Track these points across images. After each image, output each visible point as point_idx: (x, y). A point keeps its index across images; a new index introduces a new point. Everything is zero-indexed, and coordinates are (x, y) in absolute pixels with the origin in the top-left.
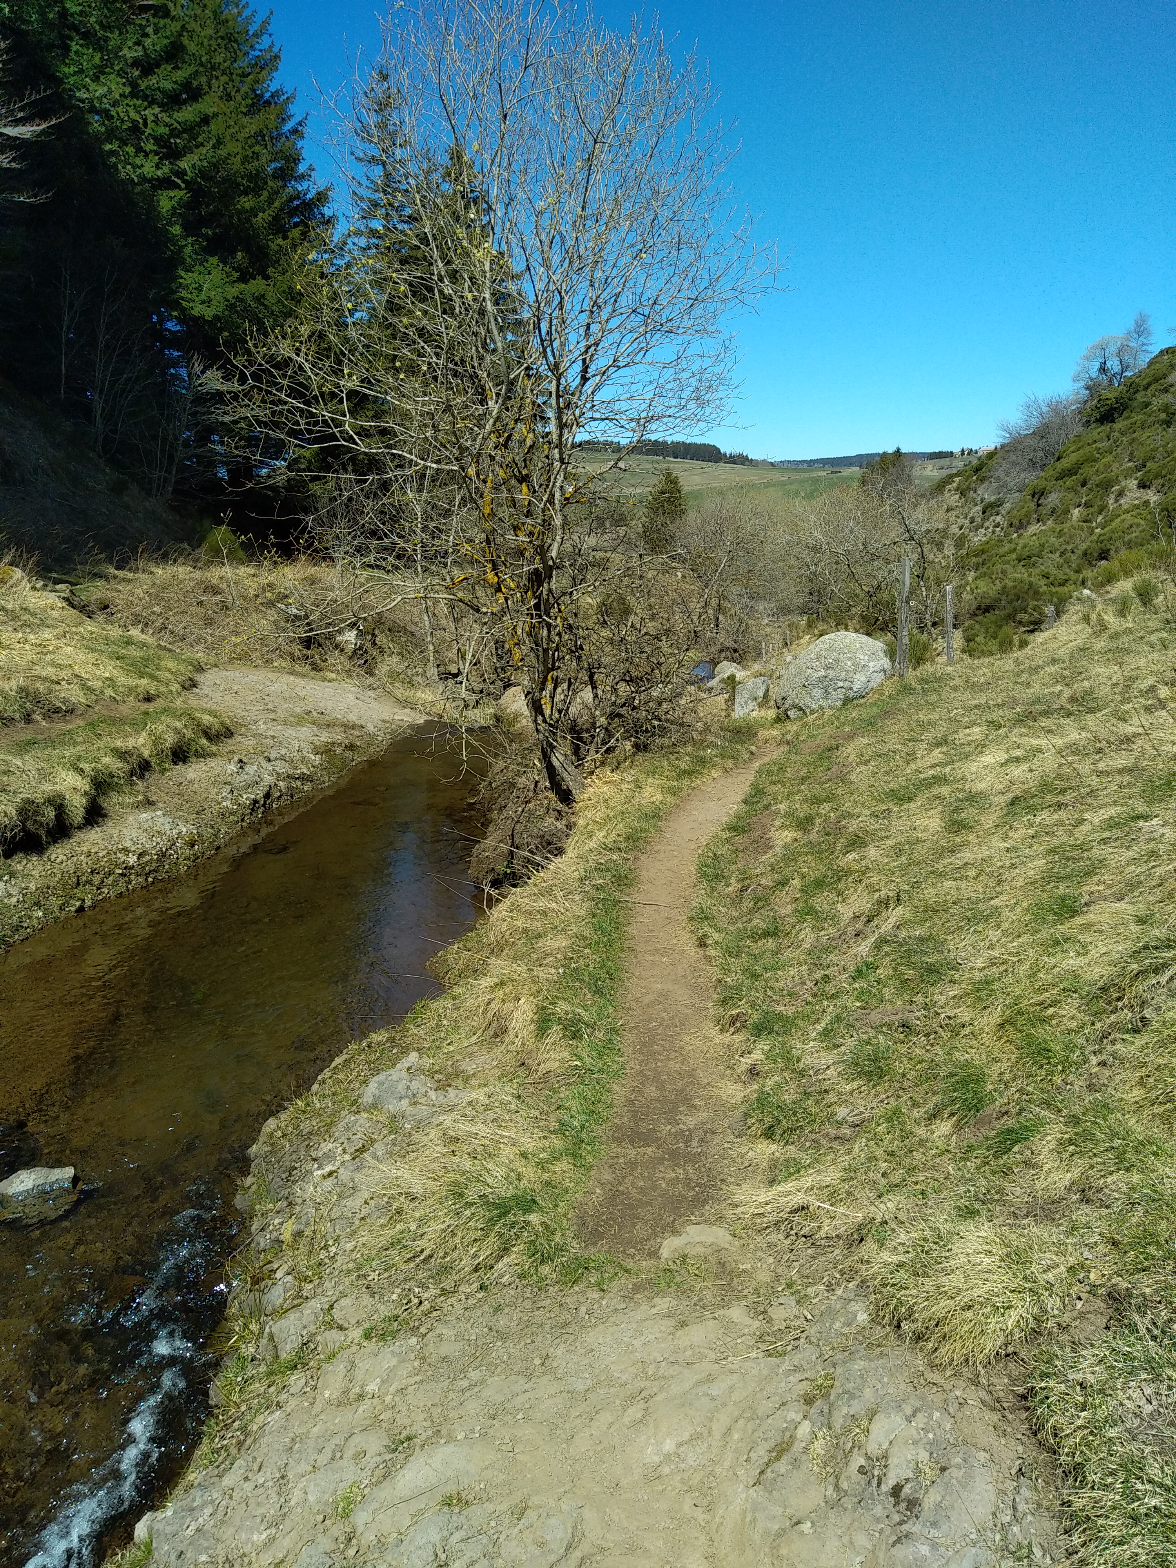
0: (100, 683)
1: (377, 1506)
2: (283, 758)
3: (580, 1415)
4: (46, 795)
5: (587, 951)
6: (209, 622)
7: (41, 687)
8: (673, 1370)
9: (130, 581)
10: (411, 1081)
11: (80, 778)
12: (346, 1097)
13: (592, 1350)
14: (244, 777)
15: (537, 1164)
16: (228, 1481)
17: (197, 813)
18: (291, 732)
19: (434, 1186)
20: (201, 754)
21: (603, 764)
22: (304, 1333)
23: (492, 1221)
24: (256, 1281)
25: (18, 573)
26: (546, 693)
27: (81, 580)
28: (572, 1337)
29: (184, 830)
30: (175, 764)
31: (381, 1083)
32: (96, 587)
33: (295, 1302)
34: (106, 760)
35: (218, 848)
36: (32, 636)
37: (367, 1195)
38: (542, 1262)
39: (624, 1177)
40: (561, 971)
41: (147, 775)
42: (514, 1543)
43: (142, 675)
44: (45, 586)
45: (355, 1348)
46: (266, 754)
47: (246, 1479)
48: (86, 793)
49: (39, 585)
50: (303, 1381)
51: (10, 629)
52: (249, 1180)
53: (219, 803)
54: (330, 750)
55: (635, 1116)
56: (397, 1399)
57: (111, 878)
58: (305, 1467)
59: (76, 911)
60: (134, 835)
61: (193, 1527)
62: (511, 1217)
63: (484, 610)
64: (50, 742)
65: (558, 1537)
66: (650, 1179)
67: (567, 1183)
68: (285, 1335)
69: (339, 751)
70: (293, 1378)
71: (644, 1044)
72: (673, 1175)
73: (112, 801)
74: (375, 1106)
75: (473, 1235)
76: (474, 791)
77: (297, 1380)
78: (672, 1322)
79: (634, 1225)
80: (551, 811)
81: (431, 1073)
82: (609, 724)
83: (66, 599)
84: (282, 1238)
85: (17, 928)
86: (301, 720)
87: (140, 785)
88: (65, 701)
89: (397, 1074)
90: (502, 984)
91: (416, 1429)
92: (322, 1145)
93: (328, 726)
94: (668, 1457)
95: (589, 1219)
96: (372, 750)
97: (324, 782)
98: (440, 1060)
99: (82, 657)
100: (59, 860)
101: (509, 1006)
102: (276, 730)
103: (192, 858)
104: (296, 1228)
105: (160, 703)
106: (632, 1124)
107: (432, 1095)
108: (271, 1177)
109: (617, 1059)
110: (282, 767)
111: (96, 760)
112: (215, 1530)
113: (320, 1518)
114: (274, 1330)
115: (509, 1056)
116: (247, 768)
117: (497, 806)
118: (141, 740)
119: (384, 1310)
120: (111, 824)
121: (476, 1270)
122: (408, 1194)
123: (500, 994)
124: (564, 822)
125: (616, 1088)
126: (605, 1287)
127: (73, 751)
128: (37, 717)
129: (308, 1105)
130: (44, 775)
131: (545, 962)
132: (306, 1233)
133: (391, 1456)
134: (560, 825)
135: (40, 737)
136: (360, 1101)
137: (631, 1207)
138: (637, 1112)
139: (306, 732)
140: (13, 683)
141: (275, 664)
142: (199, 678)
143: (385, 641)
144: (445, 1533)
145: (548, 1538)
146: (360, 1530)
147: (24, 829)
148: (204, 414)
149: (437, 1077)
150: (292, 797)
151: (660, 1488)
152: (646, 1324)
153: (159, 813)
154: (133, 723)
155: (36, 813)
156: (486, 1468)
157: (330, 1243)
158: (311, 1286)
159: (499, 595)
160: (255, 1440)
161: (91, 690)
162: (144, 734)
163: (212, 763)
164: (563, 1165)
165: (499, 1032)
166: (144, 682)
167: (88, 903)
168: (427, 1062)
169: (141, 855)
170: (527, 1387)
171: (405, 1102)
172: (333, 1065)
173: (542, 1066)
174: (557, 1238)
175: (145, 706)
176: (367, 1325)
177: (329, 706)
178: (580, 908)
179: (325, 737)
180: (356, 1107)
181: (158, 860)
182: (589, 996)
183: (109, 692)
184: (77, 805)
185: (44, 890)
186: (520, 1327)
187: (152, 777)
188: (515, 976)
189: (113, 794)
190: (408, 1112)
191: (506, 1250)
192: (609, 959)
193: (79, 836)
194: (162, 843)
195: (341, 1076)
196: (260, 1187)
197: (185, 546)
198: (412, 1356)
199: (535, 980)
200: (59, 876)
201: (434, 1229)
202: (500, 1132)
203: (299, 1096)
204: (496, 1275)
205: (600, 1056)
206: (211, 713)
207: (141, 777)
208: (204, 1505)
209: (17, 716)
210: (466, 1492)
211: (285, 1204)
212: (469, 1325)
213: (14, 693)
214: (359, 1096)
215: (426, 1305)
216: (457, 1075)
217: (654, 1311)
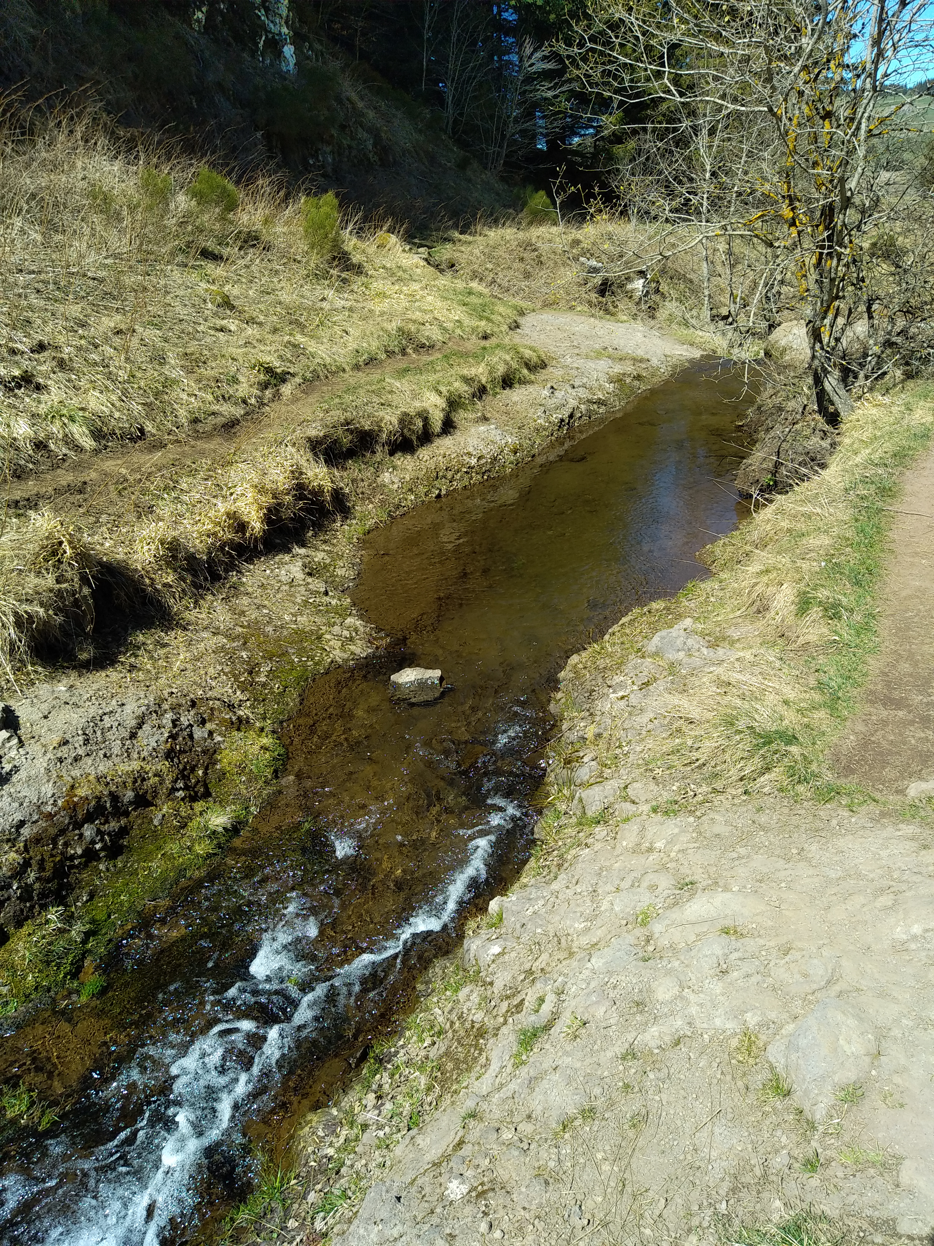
0: (452, 324)
1: (669, 922)
2: (584, 386)
3: (835, 894)
4: (417, 410)
5: (848, 549)
6: (527, 276)
7: (413, 328)
8: (917, 878)
9: (470, 243)
10: (687, 639)
11: (438, 397)
12: (632, 646)
13: (842, 852)
14: (554, 400)
15: (798, 711)
16: (555, 886)
17: (519, 428)
18: (591, 364)
19: (709, 715)
20: (523, 382)
21: (871, 389)
22: (606, 801)
23: (758, 747)
24: (568, 762)
25: (393, 239)
26: (827, 321)
27: (435, 244)
28: (824, 840)
29: (510, 440)
30: (504, 389)
31: (663, 638)
32: (446, 249)
33: (598, 780)
34: (457, 384)
35: (533, 456)
36: (405, 288)
37: (652, 716)
38: (799, 782)
39: (876, 731)
40: (823, 564)
41: (484, 398)
42: (782, 970)
43: (481, 318)
44: (411, 249)
45: (645, 817)
46: (571, 382)
47: (567, 887)
48: (443, 410)
49: (407, 248)
50: (605, 832)
51: (389, 283)
52: (559, 695)
53: (535, 421)
54: (621, 380)
55: (888, 684)
56: (680, 856)
57: (459, 474)
58: (610, 888)
59: (436, 497)
60: (476, 442)
61: (531, 910)
62: (774, 746)
63: (776, 244)
64: (420, 370)
65: (820, 973)
66: (901, 735)
67: (824, 728)
68: (591, 800)
69: (628, 380)
70: (597, 829)
71: (899, 629)
72: (923, 735)
73: (460, 416)
74: (656, 654)
75: (740, 754)
76: (744, 416)
77: (600, 831)
78: (914, 844)
79: (883, 768)
80: (817, 432)
81: (703, 635)
82: (882, 352)
83: (426, 260)
84: (586, 736)
85: (398, 507)
86: (599, 355)
87: (479, 405)
88: (428, 338)
89: (677, 631)
90: (767, 571)
91: (695, 878)
92: (615, 677)
93: (621, 359)
94: (914, 938)
95: (843, 758)
96: (655, 380)
97: (615, 406)
98: (709, 626)
99: (439, 304)
100: (424, 459)
101: (771, 590)
102: (579, 362)
103: (515, 462)
104: (597, 731)
105: (493, 341)
106: (885, 691)
107: (705, 651)
108: (576, 694)
109: (873, 638)
110: (584, 394)
111: (450, 384)
112: (545, 915)
113: (625, 922)
114: (583, 796)
115: (769, 629)
116: (557, 393)
117: (765, 427)
118: (481, 370)
119: (666, 796)
120: (459, 434)
121: (741, 779)
122: (687, 719)
123: (765, 579)
124: (829, 441)
125: (871, 661)
126: (854, 809)
127: (435, 377)
128: (409, 351)
129: (602, 648)
130: (415, 396)
131: (808, 557)
132: (604, 736)
133: (679, 892)
134: (825, 444)
135: (412, 366)
136: (644, 650)
137: (881, 754)
138: (891, 682)
139: (603, 365)
140: (394, 324)
141: (579, 309)
142: (521, 321)
143: (666, 288)
144: (726, 951)
145: (811, 972)
146: (656, 935)
147: (402, 434)
148: (531, 92)
149: (707, 638)
150: (590, 418)
151: (908, 958)
152: (891, 841)
153: (493, 427)
154: (475, 356)
155: (410, 423)
156: (757, 915)
157: (624, 744)
158: (610, 771)
159: (793, 229)
160: (571, 865)
161: (445, 329)
162: (483, 364)
163: (531, 388)
164: (822, 714)
165: (761, 609)
166: (483, 323)
167: (443, 492)
168: (700, 627)
169: (479, 458)
170: (786, 866)
171: (681, 654)
172: (621, 622)
173: (801, 638)
174: (814, 767)
175: (483, 343)
176: (654, 803)
177: (622, 343)
178: (844, 513)
179: (618, 369)
180: (641, 653)
181: (491, 463)
182: (849, 586)
183: (458, 331)
184: (437, 419)
185: (415, 480)
186: (778, 825)
187: (487, 399)
188: (780, 566)
189: (461, 411)
190: (684, 661)
191: (768, 769)
192: (869, 558)
193: (438, 442)
194: (493, 450)
195: (627, 631)
196: (567, 700)
197: (511, 211)
198: (691, 830)
199: (798, 570)
200: (425, 470)
201: (708, 745)
202: (766, 682)
203: (596, 641)
204: (758, 785)
205: (858, 634)
206: (531, 349)
207: (480, 398)
208: (538, 898)
209: (397, 350)
210: (741, 928)
211: (588, 714)
212: (736, 817)
213: (394, 332)
214: (643, 646)
215: (700, 798)
216: (724, 639)
217: (900, 833)
